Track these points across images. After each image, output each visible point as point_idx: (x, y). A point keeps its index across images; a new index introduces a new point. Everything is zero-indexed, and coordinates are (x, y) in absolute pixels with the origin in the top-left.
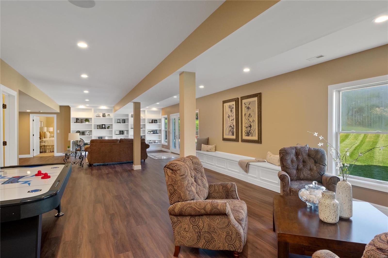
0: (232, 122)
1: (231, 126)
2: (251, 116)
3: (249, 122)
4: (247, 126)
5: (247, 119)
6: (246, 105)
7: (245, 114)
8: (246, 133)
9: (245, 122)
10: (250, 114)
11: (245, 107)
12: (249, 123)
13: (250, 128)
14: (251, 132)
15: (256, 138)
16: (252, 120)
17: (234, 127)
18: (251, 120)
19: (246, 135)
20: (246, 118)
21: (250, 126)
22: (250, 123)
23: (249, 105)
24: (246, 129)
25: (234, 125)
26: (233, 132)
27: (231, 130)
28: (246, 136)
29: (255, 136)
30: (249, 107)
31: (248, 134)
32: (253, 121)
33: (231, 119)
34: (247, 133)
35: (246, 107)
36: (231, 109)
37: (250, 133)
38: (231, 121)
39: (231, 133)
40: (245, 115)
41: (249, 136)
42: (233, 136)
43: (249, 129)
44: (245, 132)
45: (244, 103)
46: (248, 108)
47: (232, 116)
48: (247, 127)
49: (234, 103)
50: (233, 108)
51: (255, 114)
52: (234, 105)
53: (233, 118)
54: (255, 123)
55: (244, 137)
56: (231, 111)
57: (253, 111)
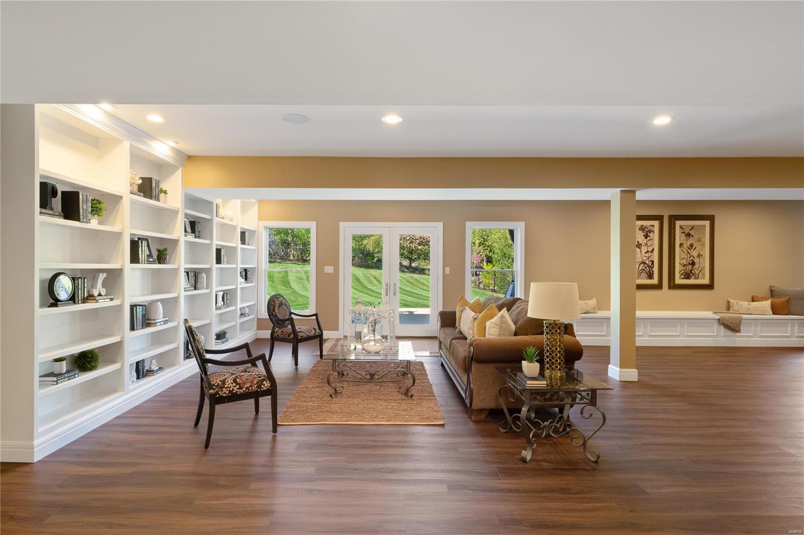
0: (647, 255)
1: (644, 263)
2: (694, 248)
3: (690, 257)
4: (685, 263)
5: (686, 252)
6: (683, 229)
7: (681, 245)
8: (682, 274)
9: (680, 257)
10: (691, 245)
11: (682, 233)
12: (689, 259)
13: (691, 266)
14: (693, 272)
15: (706, 281)
16: (698, 254)
17: (653, 263)
18: (694, 253)
19: (683, 276)
20: (682, 250)
21: (693, 264)
22: (692, 258)
23: (690, 230)
24: (683, 268)
25: (653, 262)
26: (650, 273)
27: (646, 269)
28: (683, 278)
29: (703, 278)
30: (691, 234)
31: (687, 276)
32: (699, 256)
33: (646, 251)
34: (684, 274)
35: (685, 233)
36: (647, 233)
37: (691, 274)
38: (646, 253)
39: (644, 275)
40: (680, 246)
41: (690, 279)
42: (651, 279)
43: (690, 268)
44: (682, 272)
45: (680, 227)
46: (689, 235)
47: (648, 245)
48: (685, 265)
49: (656, 223)
50: (650, 231)
51: (703, 245)
52: (654, 226)
53: (650, 249)
54: (704, 259)
55: (679, 281)
56: (646, 236)
57: (699, 240)
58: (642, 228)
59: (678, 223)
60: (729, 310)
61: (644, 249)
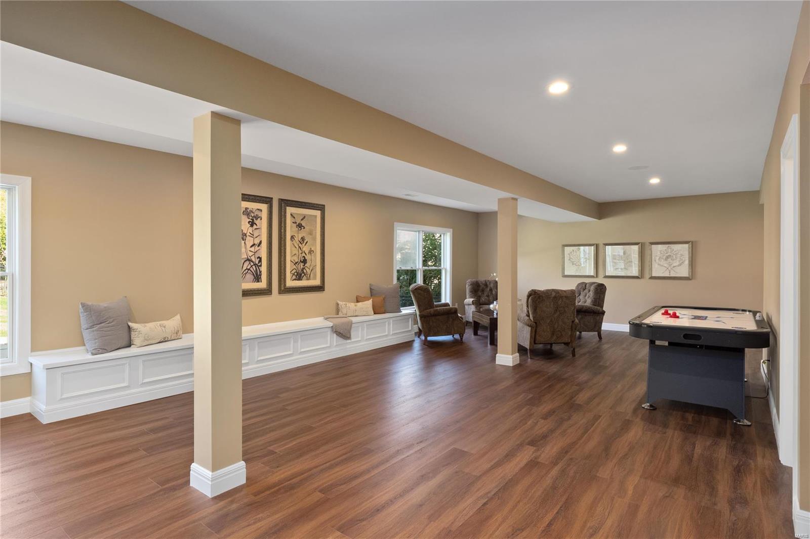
0: (252, 249)
1: (250, 260)
2: (305, 242)
3: (302, 253)
4: (296, 261)
5: (297, 247)
6: (294, 218)
7: (292, 237)
8: (294, 274)
9: (291, 252)
10: (303, 239)
11: (293, 223)
12: (300, 255)
13: (303, 264)
14: (305, 271)
15: (317, 282)
16: (309, 249)
17: (260, 261)
18: (306, 249)
19: (294, 277)
20: (293, 244)
21: (305, 261)
22: (304, 254)
23: (302, 220)
24: (294, 267)
25: (260, 258)
26: (257, 274)
27: (251, 269)
28: (295, 279)
29: (315, 278)
30: (303, 225)
31: (299, 277)
32: (311, 252)
33: (252, 244)
34: (296, 274)
35: (296, 223)
36: (253, 220)
37: (303, 275)
38: (251, 247)
39: (249, 276)
40: (291, 239)
41: (302, 280)
42: (258, 282)
43: (302, 267)
44: (293, 272)
45: (291, 215)
46: (300, 226)
47: (254, 237)
48: (296, 263)
49: (264, 207)
50: (257, 217)
51: (315, 239)
52: (261, 211)
53: (257, 241)
54: (315, 255)
55: (290, 283)
56: (252, 224)
57: (311, 233)
58: (247, 212)
59: (290, 210)
60: (338, 314)
61: (250, 241)
